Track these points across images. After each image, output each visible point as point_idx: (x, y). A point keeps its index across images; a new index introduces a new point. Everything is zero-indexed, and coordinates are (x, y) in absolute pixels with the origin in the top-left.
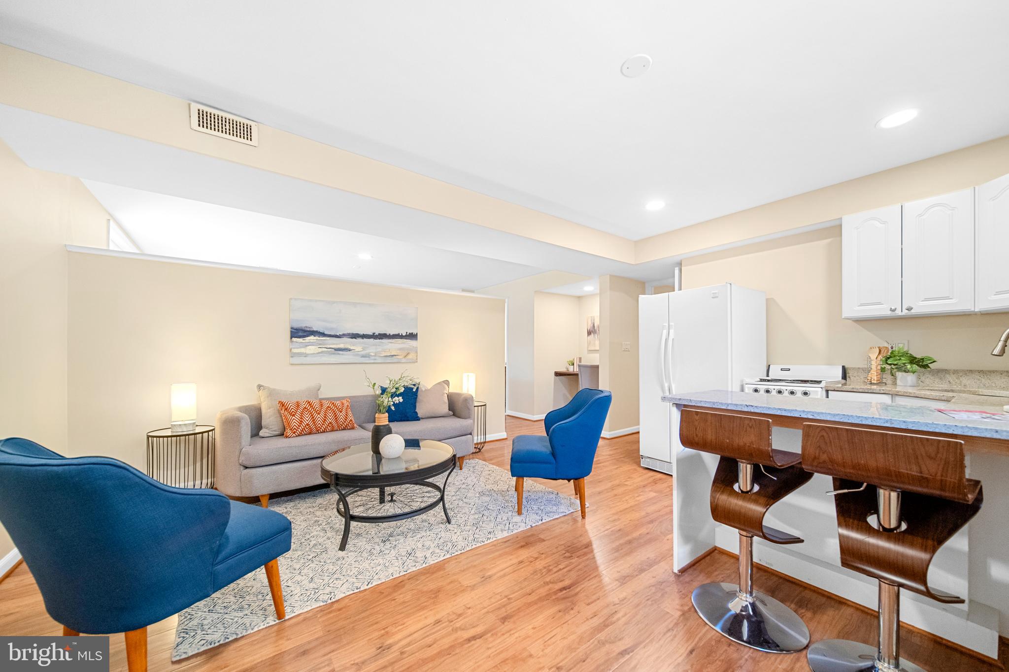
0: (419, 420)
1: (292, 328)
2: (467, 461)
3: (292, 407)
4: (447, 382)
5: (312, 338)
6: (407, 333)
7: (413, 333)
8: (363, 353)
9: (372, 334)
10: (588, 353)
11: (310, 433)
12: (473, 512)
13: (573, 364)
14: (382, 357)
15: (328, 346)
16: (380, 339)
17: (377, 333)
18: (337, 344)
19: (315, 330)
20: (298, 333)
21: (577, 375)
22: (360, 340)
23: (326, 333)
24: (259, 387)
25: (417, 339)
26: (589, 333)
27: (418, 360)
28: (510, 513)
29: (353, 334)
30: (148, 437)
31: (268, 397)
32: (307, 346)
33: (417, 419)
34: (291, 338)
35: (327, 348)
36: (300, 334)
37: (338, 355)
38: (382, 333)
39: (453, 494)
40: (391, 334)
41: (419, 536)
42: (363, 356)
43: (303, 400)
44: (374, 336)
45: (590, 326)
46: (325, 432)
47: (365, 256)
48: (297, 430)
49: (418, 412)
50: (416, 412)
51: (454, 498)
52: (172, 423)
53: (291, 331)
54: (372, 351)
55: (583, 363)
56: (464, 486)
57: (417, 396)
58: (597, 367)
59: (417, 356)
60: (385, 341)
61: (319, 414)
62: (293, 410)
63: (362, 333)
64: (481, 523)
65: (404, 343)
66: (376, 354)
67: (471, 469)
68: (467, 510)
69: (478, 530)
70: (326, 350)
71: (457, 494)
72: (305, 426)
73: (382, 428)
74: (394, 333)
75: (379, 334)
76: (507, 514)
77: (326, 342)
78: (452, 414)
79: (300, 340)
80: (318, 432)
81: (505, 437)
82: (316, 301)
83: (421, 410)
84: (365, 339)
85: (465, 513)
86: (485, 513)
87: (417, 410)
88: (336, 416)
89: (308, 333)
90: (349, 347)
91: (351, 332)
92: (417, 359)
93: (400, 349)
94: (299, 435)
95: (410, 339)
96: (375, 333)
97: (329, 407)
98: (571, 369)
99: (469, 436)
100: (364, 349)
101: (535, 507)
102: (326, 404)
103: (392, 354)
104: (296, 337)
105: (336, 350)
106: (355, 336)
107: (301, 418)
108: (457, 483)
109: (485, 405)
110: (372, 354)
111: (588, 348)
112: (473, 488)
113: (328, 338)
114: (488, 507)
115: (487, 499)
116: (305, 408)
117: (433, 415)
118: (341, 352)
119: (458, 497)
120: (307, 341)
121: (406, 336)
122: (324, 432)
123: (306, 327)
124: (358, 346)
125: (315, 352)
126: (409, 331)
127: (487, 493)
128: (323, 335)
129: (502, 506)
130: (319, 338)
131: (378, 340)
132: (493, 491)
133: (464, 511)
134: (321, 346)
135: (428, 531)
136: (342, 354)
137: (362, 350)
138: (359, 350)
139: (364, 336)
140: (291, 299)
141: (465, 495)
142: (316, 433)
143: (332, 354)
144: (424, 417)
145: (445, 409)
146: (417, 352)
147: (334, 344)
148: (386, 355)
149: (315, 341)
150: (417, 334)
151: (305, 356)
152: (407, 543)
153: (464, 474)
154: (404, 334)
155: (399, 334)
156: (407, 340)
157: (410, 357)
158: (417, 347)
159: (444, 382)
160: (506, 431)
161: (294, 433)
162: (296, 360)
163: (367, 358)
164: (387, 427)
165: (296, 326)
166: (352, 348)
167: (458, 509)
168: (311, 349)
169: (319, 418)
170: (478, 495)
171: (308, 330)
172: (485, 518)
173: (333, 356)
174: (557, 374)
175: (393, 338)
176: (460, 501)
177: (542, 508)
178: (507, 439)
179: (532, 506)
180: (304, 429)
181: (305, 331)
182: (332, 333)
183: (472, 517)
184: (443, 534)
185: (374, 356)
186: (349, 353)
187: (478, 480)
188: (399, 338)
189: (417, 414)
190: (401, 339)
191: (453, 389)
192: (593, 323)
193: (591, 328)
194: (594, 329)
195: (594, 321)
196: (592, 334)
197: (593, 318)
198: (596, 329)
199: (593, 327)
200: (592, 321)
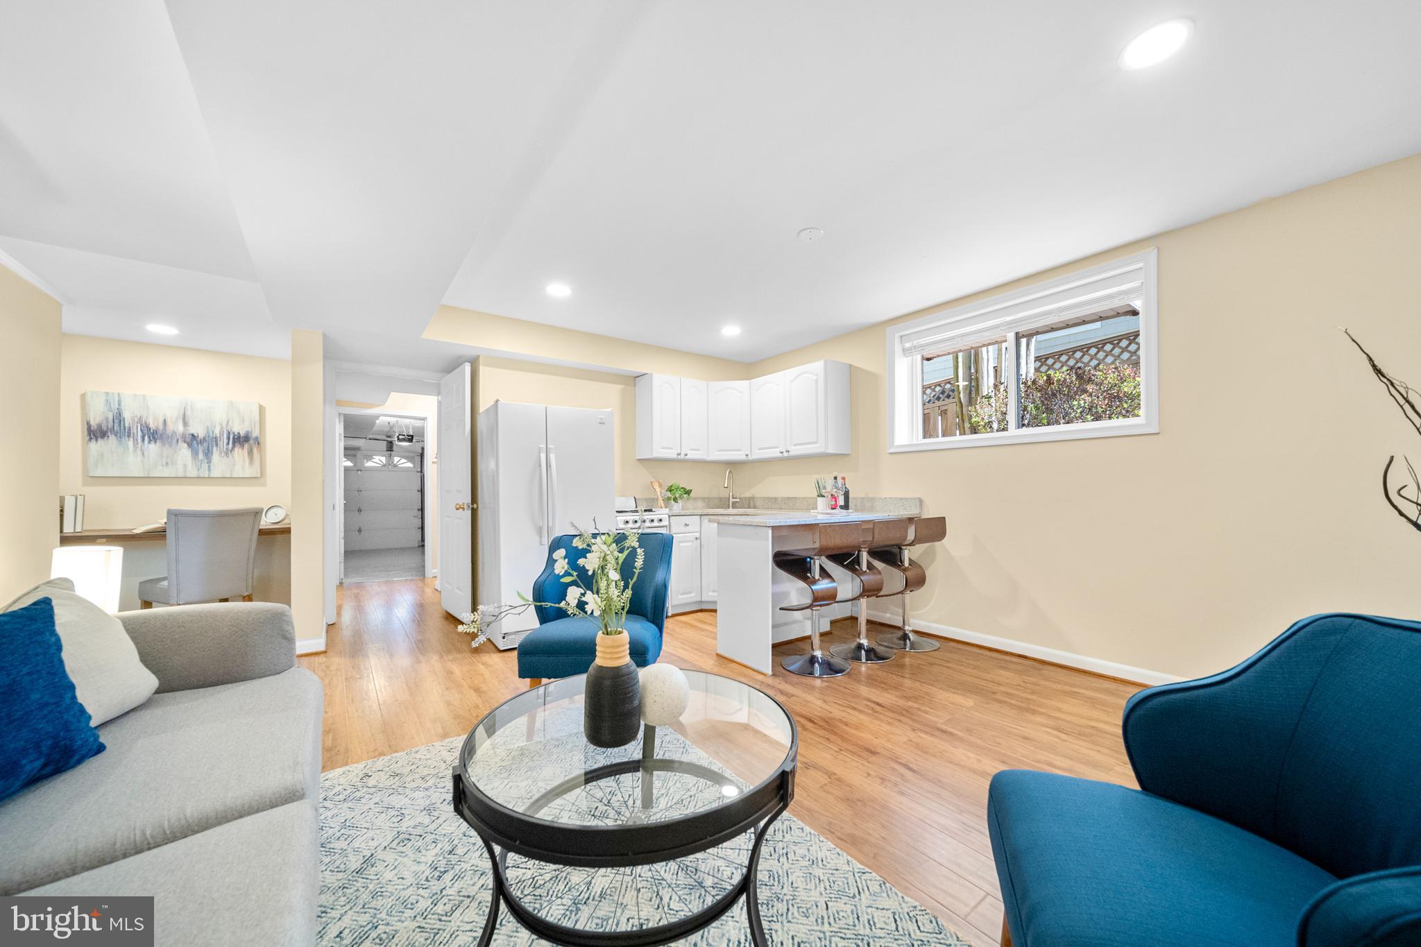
26: (97, 433)
45: (100, 415)
192: (116, 411)
193: (107, 421)
194: (120, 426)
195: (119, 405)
196: (112, 438)
197: (117, 399)
198: (127, 425)
199: (116, 421)
200: (112, 406)
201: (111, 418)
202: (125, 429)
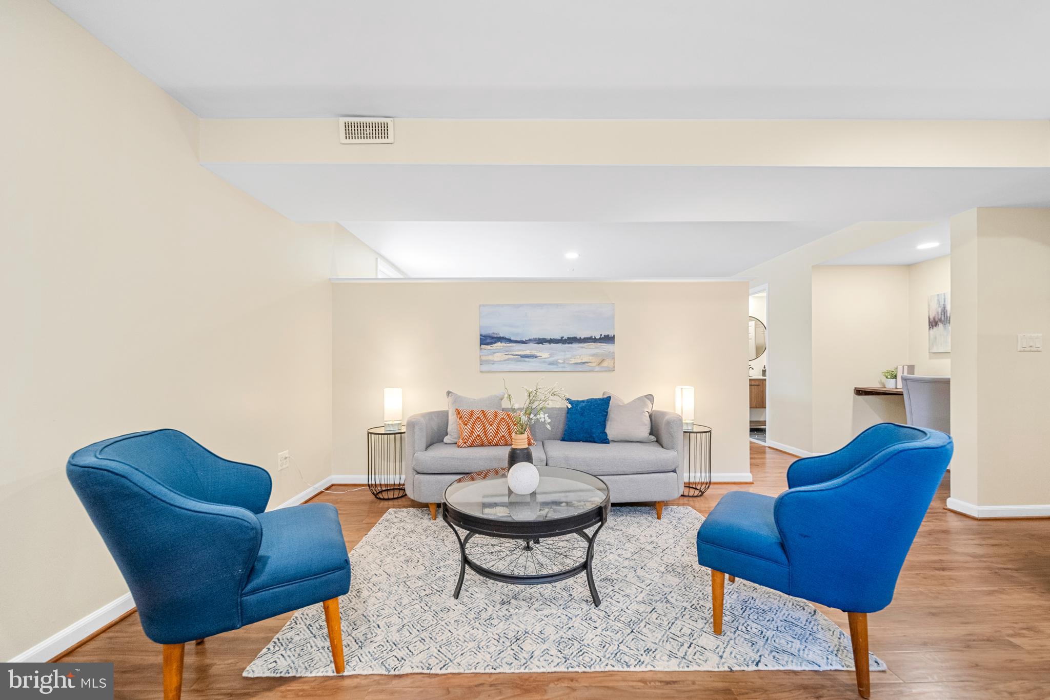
0: (608, 443)
1: (481, 335)
2: (674, 507)
3: (466, 416)
4: (650, 398)
5: (499, 345)
6: (601, 335)
7: (608, 335)
8: (551, 359)
9: (560, 338)
10: (930, 358)
11: (482, 445)
12: (640, 598)
13: (895, 377)
14: (571, 364)
15: (515, 353)
16: (569, 343)
17: (565, 337)
18: (523, 351)
19: (502, 336)
20: (487, 340)
21: (901, 394)
22: (547, 345)
23: (512, 339)
24: (449, 393)
25: (614, 343)
26: (933, 323)
27: (616, 368)
28: (701, 623)
29: (539, 339)
30: (369, 433)
31: (453, 404)
32: (495, 353)
33: (604, 440)
34: (480, 345)
35: (513, 355)
36: (488, 341)
37: (525, 363)
38: (572, 336)
39: (629, 555)
40: (582, 338)
41: (546, 612)
42: (551, 364)
43: (477, 409)
44: (562, 341)
45: (935, 310)
46: (498, 445)
47: (572, 256)
48: (467, 441)
49: (607, 433)
50: (606, 433)
51: (626, 563)
52: (385, 423)
53: (480, 338)
54: (560, 357)
55: (918, 374)
56: (650, 547)
57: (607, 412)
58: (947, 382)
59: (614, 363)
60: (575, 346)
61: (491, 425)
62: (466, 419)
63: (548, 337)
64: (643, 624)
65: (596, 348)
66: (564, 361)
67: (674, 522)
68: (631, 591)
69: (631, 636)
70: (513, 357)
71: (635, 557)
72: (476, 437)
73: (518, 452)
74: (586, 336)
75: (568, 338)
76: (694, 623)
77: (512, 348)
78: (655, 439)
79: (488, 347)
80: (490, 444)
81: (750, 480)
82: (503, 306)
83: (612, 430)
84: (552, 344)
85: (628, 596)
86: (660, 607)
87: (607, 431)
88: (509, 429)
89: (495, 340)
90: (536, 354)
91: (537, 337)
92: (614, 367)
93: (593, 355)
94: (470, 446)
95: (606, 343)
96: (563, 337)
97: (503, 418)
98: (890, 385)
99: (672, 474)
100: (551, 355)
101: (755, 628)
102: (501, 415)
103: (583, 361)
104: (485, 344)
105: (522, 356)
106: (541, 341)
107: (473, 428)
108: (643, 540)
109: (710, 432)
110: (560, 361)
111: (929, 350)
112: (661, 554)
113: (514, 345)
114: (669, 598)
115: (672, 580)
116: (478, 418)
117: (628, 439)
118: (527, 359)
119: (632, 563)
120: (495, 348)
121: (600, 339)
122: (496, 445)
123: (494, 333)
124: (544, 352)
125: (502, 360)
126: (604, 333)
127: (679, 570)
128: (510, 341)
129: (694, 602)
130: (505, 345)
131: (567, 345)
132: (690, 570)
133: (628, 591)
134: (507, 353)
135: (562, 607)
136: (529, 361)
137: (549, 356)
138: (546, 357)
139: (551, 341)
140: (480, 306)
141: (645, 562)
142: (489, 446)
143: (518, 361)
144: (616, 440)
145: (644, 431)
146: (614, 358)
147: (520, 350)
148: (576, 362)
149: (502, 347)
150: (614, 336)
151: (493, 364)
152: (525, 618)
153: (661, 527)
154: (598, 337)
155: (592, 337)
156: (602, 344)
157: (605, 364)
158: (614, 353)
159: (646, 396)
160: (751, 472)
161: (465, 443)
162: (485, 368)
163: (555, 366)
164: (526, 451)
165: (484, 333)
166: (538, 354)
167: (621, 584)
168: (498, 357)
169: (491, 430)
170: (662, 569)
171: (496, 336)
172: (654, 615)
173: (519, 363)
174: (860, 392)
175: (585, 342)
176: (633, 570)
177: (769, 634)
178: (753, 483)
179: (749, 622)
180: (475, 439)
181: (493, 338)
182: (519, 339)
183: (634, 606)
184: (576, 622)
185: (562, 363)
186: (535, 360)
187: (676, 543)
188: (592, 342)
189: (607, 435)
190: (594, 342)
191: (658, 406)
192: (943, 306)
193: (938, 314)
194: (944, 317)
195: (944, 302)
196: (941, 325)
197: (943, 297)
198: (948, 315)
199: (943, 313)
200: (941, 303)
201: (940, 312)
202: (947, 318)
